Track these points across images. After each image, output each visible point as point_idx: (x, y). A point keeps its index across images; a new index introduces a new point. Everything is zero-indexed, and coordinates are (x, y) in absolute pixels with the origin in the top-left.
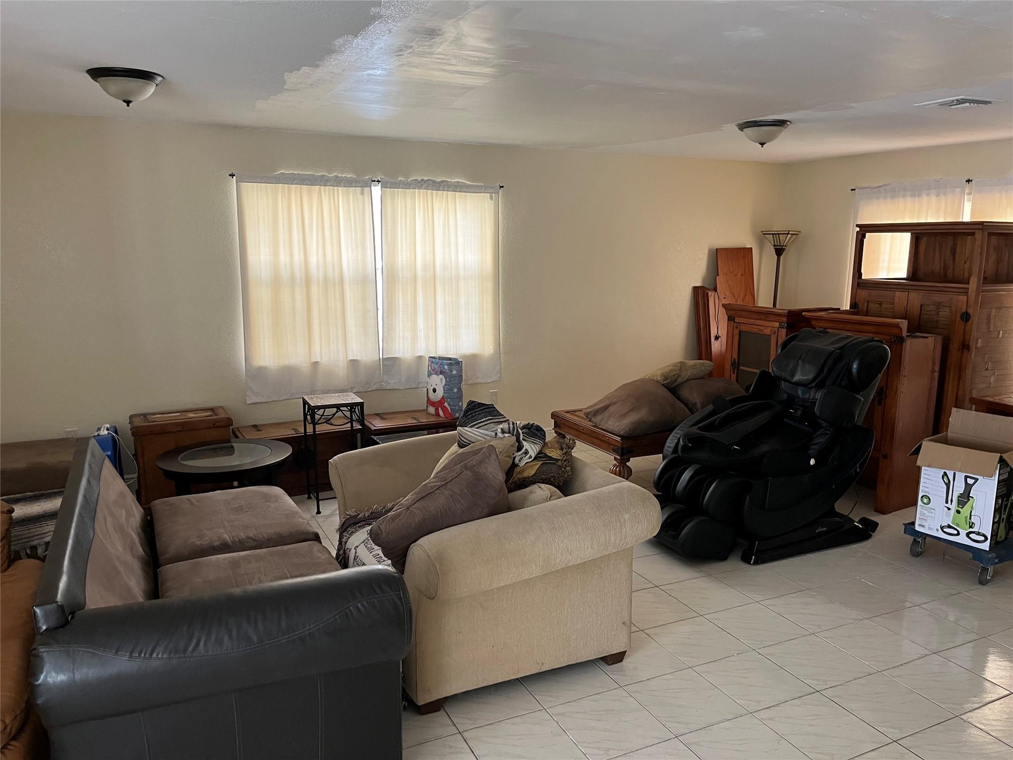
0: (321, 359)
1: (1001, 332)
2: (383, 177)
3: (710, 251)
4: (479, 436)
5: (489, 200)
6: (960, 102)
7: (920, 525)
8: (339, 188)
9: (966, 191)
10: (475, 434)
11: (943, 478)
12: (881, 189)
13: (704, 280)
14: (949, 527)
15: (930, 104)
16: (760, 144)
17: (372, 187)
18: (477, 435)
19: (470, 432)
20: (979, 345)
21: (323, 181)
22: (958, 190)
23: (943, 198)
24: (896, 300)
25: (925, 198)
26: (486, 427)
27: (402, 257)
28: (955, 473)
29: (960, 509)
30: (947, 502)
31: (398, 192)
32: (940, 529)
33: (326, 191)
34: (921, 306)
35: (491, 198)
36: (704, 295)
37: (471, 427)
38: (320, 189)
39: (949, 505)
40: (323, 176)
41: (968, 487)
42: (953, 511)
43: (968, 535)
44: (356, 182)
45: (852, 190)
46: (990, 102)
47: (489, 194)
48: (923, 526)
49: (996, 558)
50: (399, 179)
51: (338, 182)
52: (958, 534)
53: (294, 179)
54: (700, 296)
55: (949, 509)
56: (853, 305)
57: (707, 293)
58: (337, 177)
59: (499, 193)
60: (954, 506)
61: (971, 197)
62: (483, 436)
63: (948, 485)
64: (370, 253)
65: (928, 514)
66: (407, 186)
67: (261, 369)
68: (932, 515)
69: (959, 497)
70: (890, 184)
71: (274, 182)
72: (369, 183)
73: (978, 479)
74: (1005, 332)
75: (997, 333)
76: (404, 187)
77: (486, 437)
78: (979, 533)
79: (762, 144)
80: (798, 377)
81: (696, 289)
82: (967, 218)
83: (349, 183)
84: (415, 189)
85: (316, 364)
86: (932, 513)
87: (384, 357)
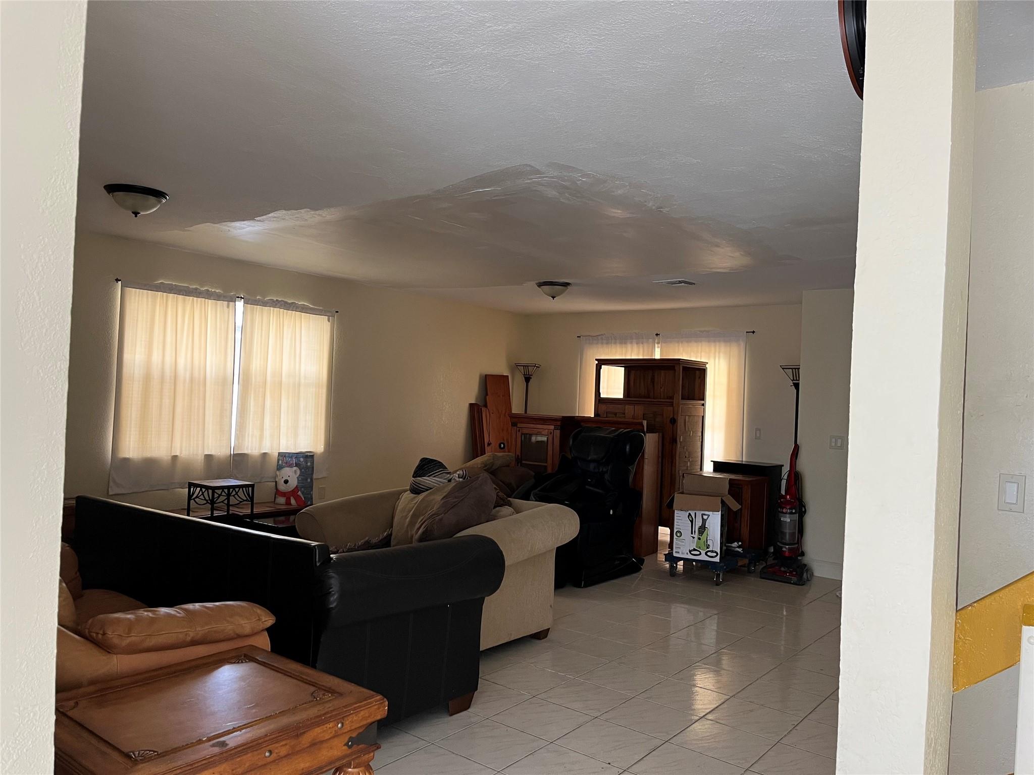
0: (181, 454)
1: (691, 432)
2: (245, 295)
3: (481, 376)
4: (435, 483)
5: (327, 321)
6: (680, 282)
7: (676, 552)
8: (210, 301)
9: (656, 341)
10: (432, 482)
11: (688, 517)
12: (599, 337)
13: (477, 399)
14: (695, 550)
15: (662, 282)
16: (552, 297)
17: (236, 302)
18: (433, 482)
19: (428, 480)
20: (681, 441)
21: (196, 293)
22: (650, 340)
23: (641, 345)
24: (626, 412)
25: (629, 346)
26: (440, 476)
27: (256, 365)
28: (695, 513)
29: (700, 537)
30: (692, 534)
31: (257, 308)
32: (689, 553)
33: (198, 301)
34: (644, 414)
35: (329, 321)
36: (478, 409)
37: (429, 476)
38: (193, 300)
39: (693, 535)
40: (196, 289)
41: (704, 521)
42: (696, 539)
43: (706, 554)
44: (224, 297)
45: (578, 337)
46: (694, 284)
47: (327, 317)
48: (678, 552)
49: (725, 565)
50: (258, 298)
51: (208, 295)
52: (700, 554)
53: (172, 290)
54: (475, 411)
55: (694, 538)
56: (596, 414)
57: (481, 409)
58: (208, 290)
59: (334, 317)
60: (696, 536)
61: (660, 345)
62: (438, 483)
63: (692, 522)
64: (230, 358)
65: (681, 543)
66: (264, 304)
67: (126, 460)
68: (683, 544)
69: (699, 528)
70: (604, 334)
71: (155, 290)
72: (234, 299)
73: (709, 515)
74: (693, 432)
75: (689, 432)
76: (262, 304)
77: (440, 483)
78: (713, 551)
79: (553, 297)
80: (592, 456)
81: (471, 405)
82: (657, 356)
83: (218, 297)
84: (271, 307)
85: (175, 458)
86: (683, 542)
87: (235, 453)
